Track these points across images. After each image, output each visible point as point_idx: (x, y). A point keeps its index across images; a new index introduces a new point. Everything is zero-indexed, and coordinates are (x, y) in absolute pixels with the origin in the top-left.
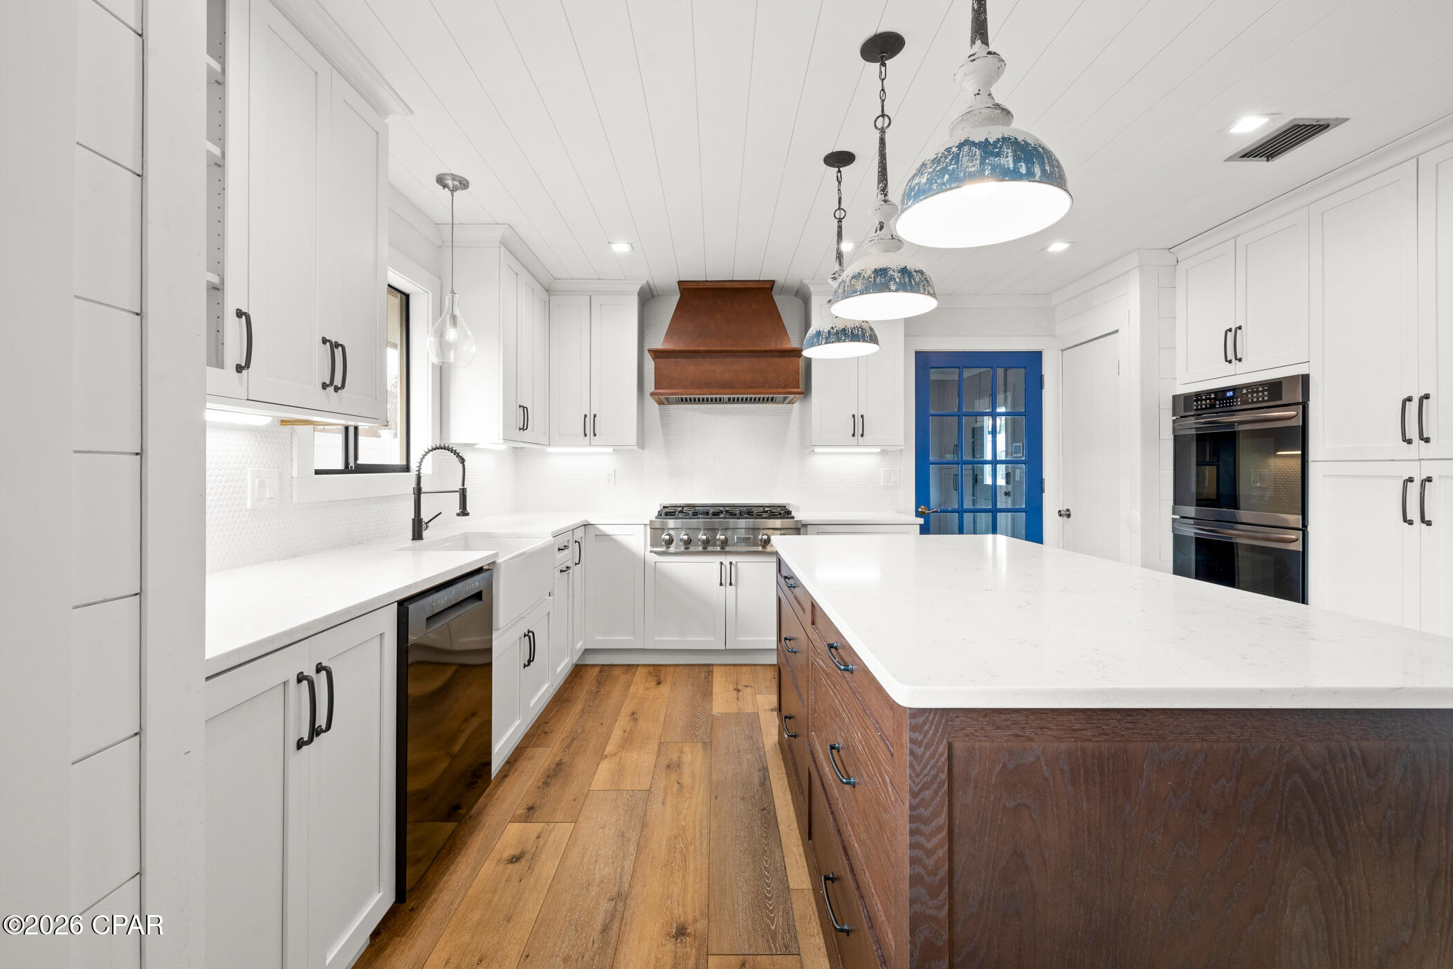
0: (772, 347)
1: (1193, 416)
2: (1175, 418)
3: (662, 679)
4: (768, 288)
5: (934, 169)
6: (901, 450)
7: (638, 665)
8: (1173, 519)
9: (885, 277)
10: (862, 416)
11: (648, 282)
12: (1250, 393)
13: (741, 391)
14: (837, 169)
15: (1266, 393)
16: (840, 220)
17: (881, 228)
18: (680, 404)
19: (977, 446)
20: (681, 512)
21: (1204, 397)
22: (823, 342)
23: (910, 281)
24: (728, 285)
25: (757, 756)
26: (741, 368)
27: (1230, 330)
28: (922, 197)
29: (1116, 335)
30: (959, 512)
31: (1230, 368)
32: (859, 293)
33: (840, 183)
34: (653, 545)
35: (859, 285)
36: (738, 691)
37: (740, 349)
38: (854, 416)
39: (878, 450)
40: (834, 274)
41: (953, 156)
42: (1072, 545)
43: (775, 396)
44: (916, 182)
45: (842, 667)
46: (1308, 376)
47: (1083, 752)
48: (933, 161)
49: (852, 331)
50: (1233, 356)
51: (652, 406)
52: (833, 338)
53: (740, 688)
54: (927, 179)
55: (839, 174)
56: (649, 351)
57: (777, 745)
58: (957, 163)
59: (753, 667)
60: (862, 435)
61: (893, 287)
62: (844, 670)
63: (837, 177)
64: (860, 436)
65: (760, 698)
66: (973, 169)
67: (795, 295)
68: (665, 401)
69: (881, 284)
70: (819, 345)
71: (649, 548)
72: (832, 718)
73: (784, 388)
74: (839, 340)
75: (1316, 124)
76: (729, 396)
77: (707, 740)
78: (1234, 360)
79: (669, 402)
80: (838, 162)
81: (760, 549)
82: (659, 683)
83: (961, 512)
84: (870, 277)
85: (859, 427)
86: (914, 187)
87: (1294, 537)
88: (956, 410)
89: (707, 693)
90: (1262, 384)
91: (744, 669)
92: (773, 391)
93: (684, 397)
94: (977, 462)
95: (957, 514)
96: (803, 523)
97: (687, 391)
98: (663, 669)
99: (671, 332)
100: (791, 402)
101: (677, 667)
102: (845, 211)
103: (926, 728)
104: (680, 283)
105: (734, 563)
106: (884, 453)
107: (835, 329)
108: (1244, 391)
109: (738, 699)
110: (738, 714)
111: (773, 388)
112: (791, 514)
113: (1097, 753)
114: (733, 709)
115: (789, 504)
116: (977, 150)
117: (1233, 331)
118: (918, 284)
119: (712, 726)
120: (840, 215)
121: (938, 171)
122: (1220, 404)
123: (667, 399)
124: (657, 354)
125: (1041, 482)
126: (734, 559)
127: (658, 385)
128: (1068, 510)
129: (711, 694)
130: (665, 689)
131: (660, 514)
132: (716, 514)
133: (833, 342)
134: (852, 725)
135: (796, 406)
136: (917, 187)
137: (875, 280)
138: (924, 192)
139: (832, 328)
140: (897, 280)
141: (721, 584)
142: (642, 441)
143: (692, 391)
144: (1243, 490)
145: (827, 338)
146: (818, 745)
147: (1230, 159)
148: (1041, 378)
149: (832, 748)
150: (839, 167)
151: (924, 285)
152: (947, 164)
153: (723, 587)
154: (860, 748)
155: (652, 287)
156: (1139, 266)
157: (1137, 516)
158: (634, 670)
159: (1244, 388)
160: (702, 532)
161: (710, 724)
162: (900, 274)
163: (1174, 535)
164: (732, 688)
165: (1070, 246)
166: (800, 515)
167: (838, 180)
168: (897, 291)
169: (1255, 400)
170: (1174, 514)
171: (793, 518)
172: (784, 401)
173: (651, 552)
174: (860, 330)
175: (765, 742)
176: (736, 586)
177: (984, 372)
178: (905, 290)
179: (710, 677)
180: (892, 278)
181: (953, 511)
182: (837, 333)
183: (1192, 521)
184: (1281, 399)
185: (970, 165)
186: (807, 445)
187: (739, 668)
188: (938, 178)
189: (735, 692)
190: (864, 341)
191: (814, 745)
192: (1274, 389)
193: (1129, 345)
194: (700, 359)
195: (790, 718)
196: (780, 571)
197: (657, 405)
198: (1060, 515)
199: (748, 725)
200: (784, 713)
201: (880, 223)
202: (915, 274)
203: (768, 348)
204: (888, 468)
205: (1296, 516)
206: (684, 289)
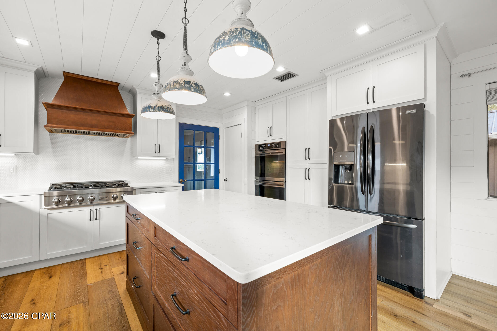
0: (119, 112)
1: (259, 151)
2: (255, 151)
3: (53, 274)
4: (116, 86)
5: (231, 35)
6: (173, 159)
7: (35, 270)
8: (255, 180)
9: (189, 85)
10: (159, 145)
11: (42, 67)
12: (274, 145)
13: (102, 130)
14: (157, 39)
15: (277, 145)
16: (158, 61)
17: (185, 65)
18: (64, 133)
19: (195, 158)
20: (65, 187)
21: (263, 146)
22: (152, 111)
23: (199, 89)
24: (94, 80)
25: (116, 299)
26: (102, 119)
27: (269, 127)
28: (226, 46)
29: (240, 125)
30: (193, 181)
31: (269, 138)
32: (178, 89)
33: (158, 45)
34: (45, 205)
35: (177, 86)
36: (102, 269)
37: (102, 110)
38: (156, 145)
39: (165, 158)
40: (156, 83)
41: (239, 32)
42: (227, 189)
43: (119, 133)
44: (222, 38)
45: (183, 259)
46: (286, 141)
47: (295, 276)
48: (230, 32)
49: (165, 108)
50: (270, 135)
51: (45, 133)
52: (156, 110)
53: (102, 267)
54: (228, 38)
55: (158, 41)
56: (43, 103)
57: (126, 290)
58: (241, 35)
59: (108, 255)
60: (159, 152)
61: (192, 90)
62: (184, 261)
63: (157, 42)
64: (158, 153)
65: (114, 270)
66: (248, 40)
67: (129, 92)
68: (54, 131)
69: (188, 87)
70: (150, 112)
71: (43, 207)
72: (170, 281)
73: (125, 130)
74: (159, 111)
75: (293, 74)
76: (94, 131)
77: (85, 301)
78: (270, 136)
79: (56, 131)
80: (158, 36)
81: (113, 201)
82: (51, 277)
83: (194, 181)
84: (182, 83)
85: (158, 150)
86: (221, 41)
87: (283, 184)
88: (193, 145)
89: (83, 275)
90: (276, 143)
91: (104, 257)
92: (119, 131)
93: (66, 129)
94: (195, 163)
95: (193, 182)
96: (134, 188)
97: (70, 127)
98: (53, 269)
99: (58, 96)
100: (127, 137)
101: (63, 265)
102: (161, 58)
103: (248, 289)
104: (64, 72)
105: (98, 209)
106: (167, 159)
107: (158, 106)
108: (272, 145)
109: (102, 273)
110: (103, 281)
111: (119, 130)
112: (128, 185)
113: (298, 274)
114: (100, 279)
115: (126, 181)
116: (249, 33)
117: (270, 128)
118: (202, 91)
119: (88, 291)
120: (158, 59)
121: (233, 36)
122: (267, 148)
123: (55, 130)
124: (48, 106)
125: (219, 170)
126: (98, 207)
127: (49, 121)
128: (226, 179)
129: (86, 274)
130: (56, 279)
131: (51, 189)
132: (87, 187)
133: (156, 111)
134: (189, 286)
135: (129, 139)
136: (223, 41)
137: (185, 85)
138: (227, 44)
139: (156, 105)
140: (194, 87)
141: (91, 220)
142: (37, 150)
143: (73, 127)
144: (266, 172)
145: (154, 109)
146: (159, 293)
147: (274, 78)
148: (219, 136)
149: (173, 295)
150: (158, 38)
151: (204, 92)
152: (237, 34)
153: (92, 221)
154: (196, 297)
155: (44, 70)
156: (247, 105)
157: (246, 180)
158: (31, 274)
159: (272, 144)
160: (79, 196)
161: (86, 291)
162: (195, 85)
163: (255, 185)
164: (98, 268)
165: (230, 95)
166: (132, 185)
167: (158, 43)
168: (194, 92)
169: (275, 147)
170: (255, 179)
171: (129, 186)
172: (123, 137)
173: (44, 209)
174: (168, 108)
175: (119, 291)
176: (99, 219)
177: (199, 133)
178: (197, 92)
179: (84, 266)
180: (192, 86)
181: (192, 181)
182: (158, 108)
183: (259, 181)
184: (280, 147)
185: (247, 38)
186: (134, 156)
187: (100, 258)
188: (233, 39)
189: (100, 270)
190: (170, 113)
191: (157, 293)
192: (279, 144)
193: (244, 128)
194: (77, 112)
195: (135, 278)
196: (128, 212)
197: (48, 133)
198: (224, 181)
199: (109, 285)
200: (132, 276)
201: (185, 63)
202: (200, 86)
203: (116, 112)
204: (168, 166)
205: (284, 179)
206: (67, 76)
